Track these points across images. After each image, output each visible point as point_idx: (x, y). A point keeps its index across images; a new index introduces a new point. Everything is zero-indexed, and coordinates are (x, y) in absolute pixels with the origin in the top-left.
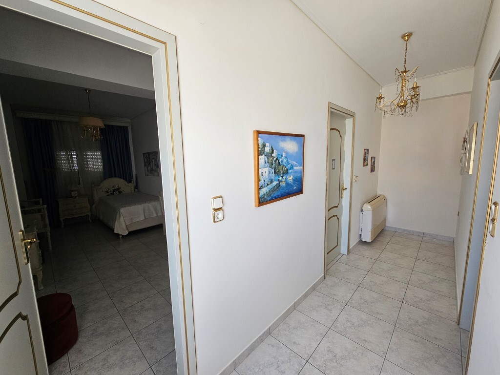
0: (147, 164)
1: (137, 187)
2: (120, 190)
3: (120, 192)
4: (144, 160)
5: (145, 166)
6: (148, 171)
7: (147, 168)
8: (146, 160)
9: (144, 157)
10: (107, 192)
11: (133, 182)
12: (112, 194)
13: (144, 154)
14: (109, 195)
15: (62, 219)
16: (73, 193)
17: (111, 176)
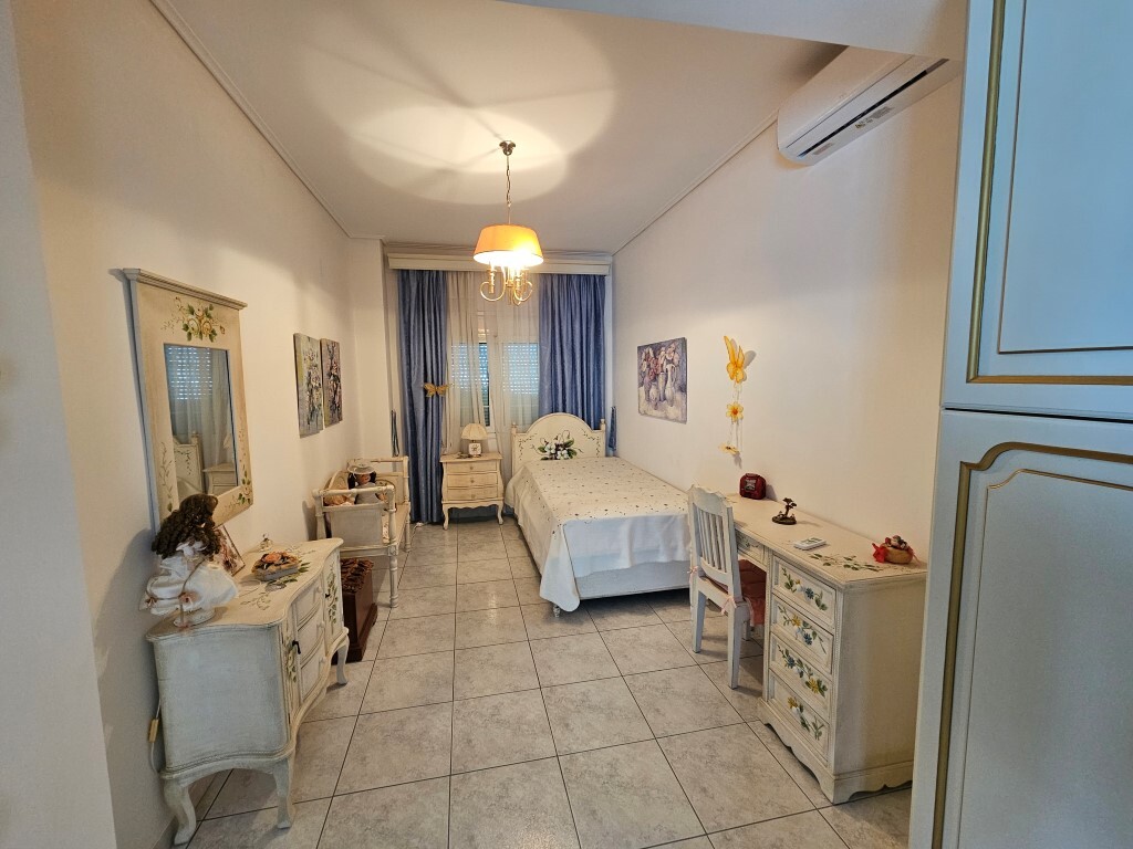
0: (647, 379)
1: (611, 443)
2: (571, 448)
3: (571, 453)
4: (640, 368)
5: (641, 384)
6: (648, 400)
7: (648, 392)
8: (645, 368)
9: (640, 357)
10: (543, 450)
11: (603, 427)
12: (554, 457)
13: (640, 349)
14: (546, 459)
15: (445, 508)
16: (471, 445)
17: (554, 410)
